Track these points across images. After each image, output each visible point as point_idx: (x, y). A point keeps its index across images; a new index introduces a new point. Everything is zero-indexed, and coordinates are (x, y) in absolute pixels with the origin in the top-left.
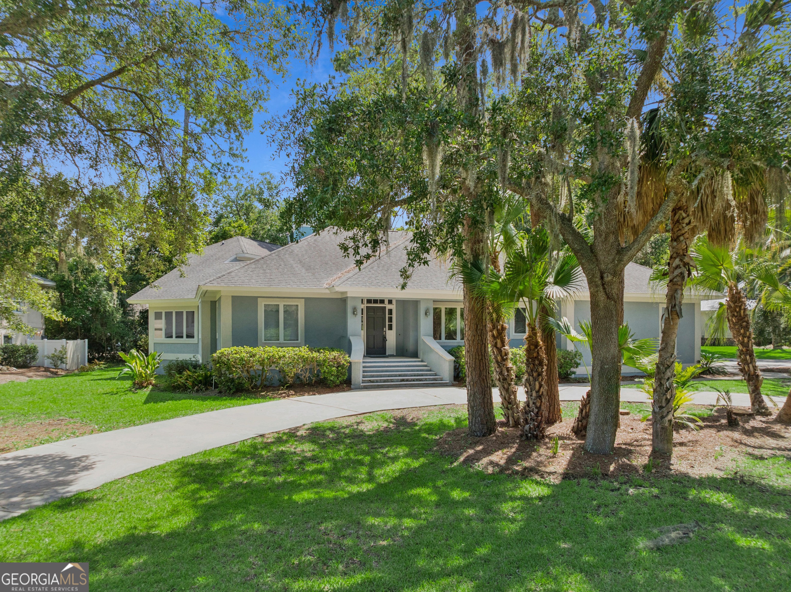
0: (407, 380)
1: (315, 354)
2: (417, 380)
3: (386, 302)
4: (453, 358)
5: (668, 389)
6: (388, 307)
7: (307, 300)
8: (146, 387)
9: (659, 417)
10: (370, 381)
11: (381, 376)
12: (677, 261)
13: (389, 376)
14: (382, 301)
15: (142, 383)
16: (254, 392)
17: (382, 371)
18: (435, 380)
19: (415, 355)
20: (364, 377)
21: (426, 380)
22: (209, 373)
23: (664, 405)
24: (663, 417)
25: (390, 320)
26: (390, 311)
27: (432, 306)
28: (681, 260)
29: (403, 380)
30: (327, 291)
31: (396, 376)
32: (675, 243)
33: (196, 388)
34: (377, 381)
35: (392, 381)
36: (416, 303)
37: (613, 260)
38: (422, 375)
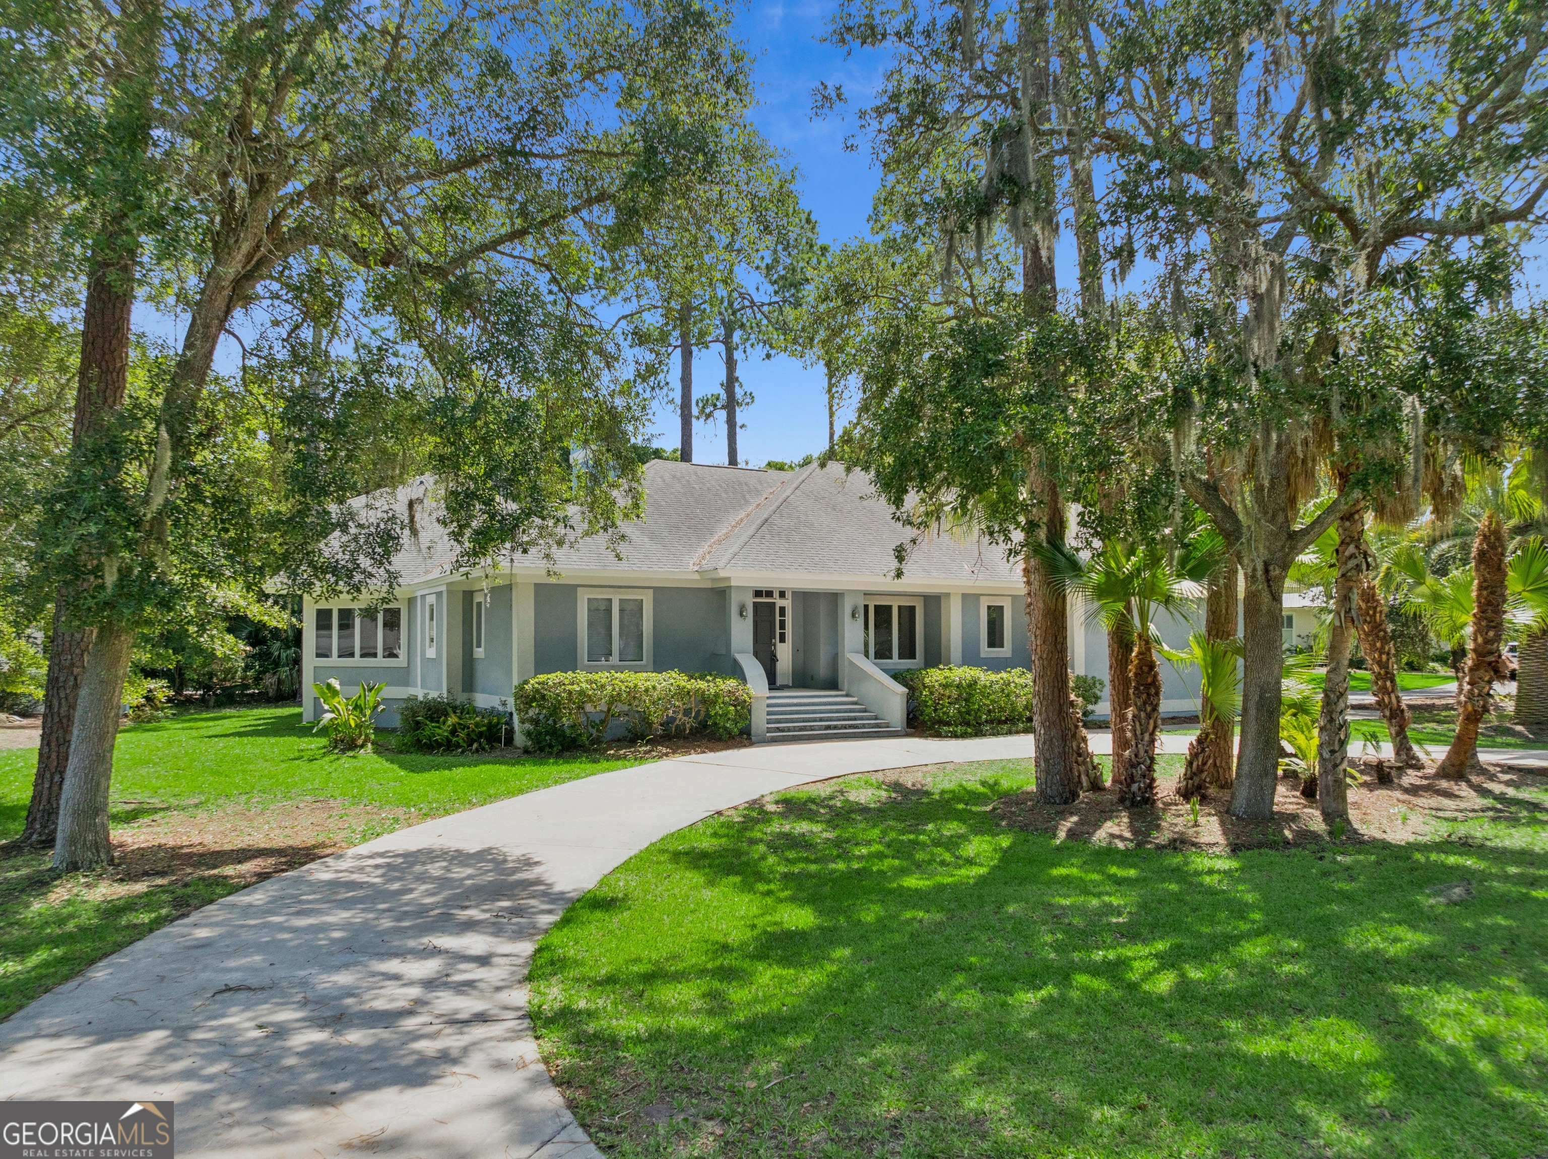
0: (835, 727)
1: (702, 685)
2: (851, 727)
3: (776, 594)
4: (906, 690)
5: (1341, 727)
6: (780, 603)
7: (658, 591)
8: (362, 746)
9: (1330, 766)
10: (779, 730)
11: (792, 721)
12: (1351, 549)
13: (804, 720)
14: (769, 594)
15: (353, 741)
16: (595, 750)
17: (791, 713)
18: (878, 726)
19: (832, 684)
20: (769, 722)
21: (864, 726)
22: (495, 720)
23: (1337, 748)
24: (1336, 766)
25: (782, 625)
26: (782, 610)
27: (861, 603)
28: (1357, 547)
29: (828, 727)
30: (697, 577)
31: (815, 720)
32: (1347, 524)
33: (475, 745)
34: (789, 730)
35: (812, 728)
36: (834, 598)
37: (1283, 547)
38: (855, 719)
